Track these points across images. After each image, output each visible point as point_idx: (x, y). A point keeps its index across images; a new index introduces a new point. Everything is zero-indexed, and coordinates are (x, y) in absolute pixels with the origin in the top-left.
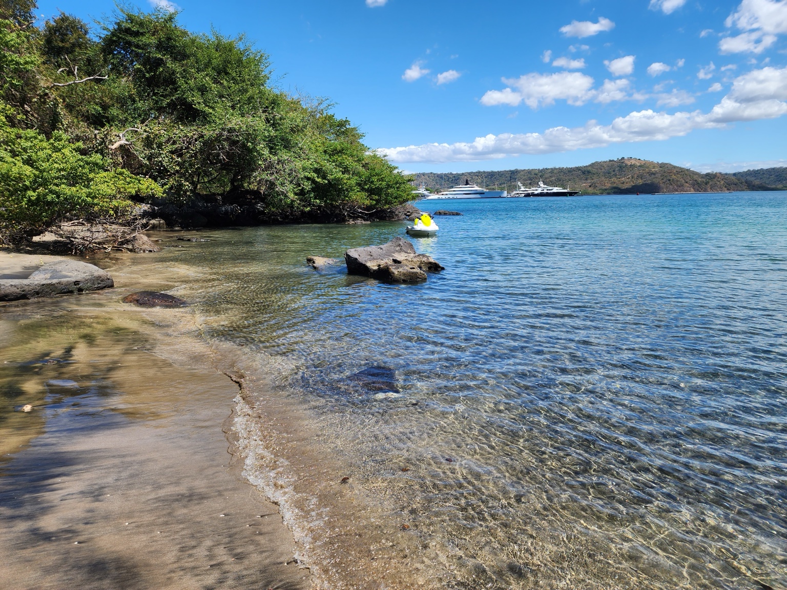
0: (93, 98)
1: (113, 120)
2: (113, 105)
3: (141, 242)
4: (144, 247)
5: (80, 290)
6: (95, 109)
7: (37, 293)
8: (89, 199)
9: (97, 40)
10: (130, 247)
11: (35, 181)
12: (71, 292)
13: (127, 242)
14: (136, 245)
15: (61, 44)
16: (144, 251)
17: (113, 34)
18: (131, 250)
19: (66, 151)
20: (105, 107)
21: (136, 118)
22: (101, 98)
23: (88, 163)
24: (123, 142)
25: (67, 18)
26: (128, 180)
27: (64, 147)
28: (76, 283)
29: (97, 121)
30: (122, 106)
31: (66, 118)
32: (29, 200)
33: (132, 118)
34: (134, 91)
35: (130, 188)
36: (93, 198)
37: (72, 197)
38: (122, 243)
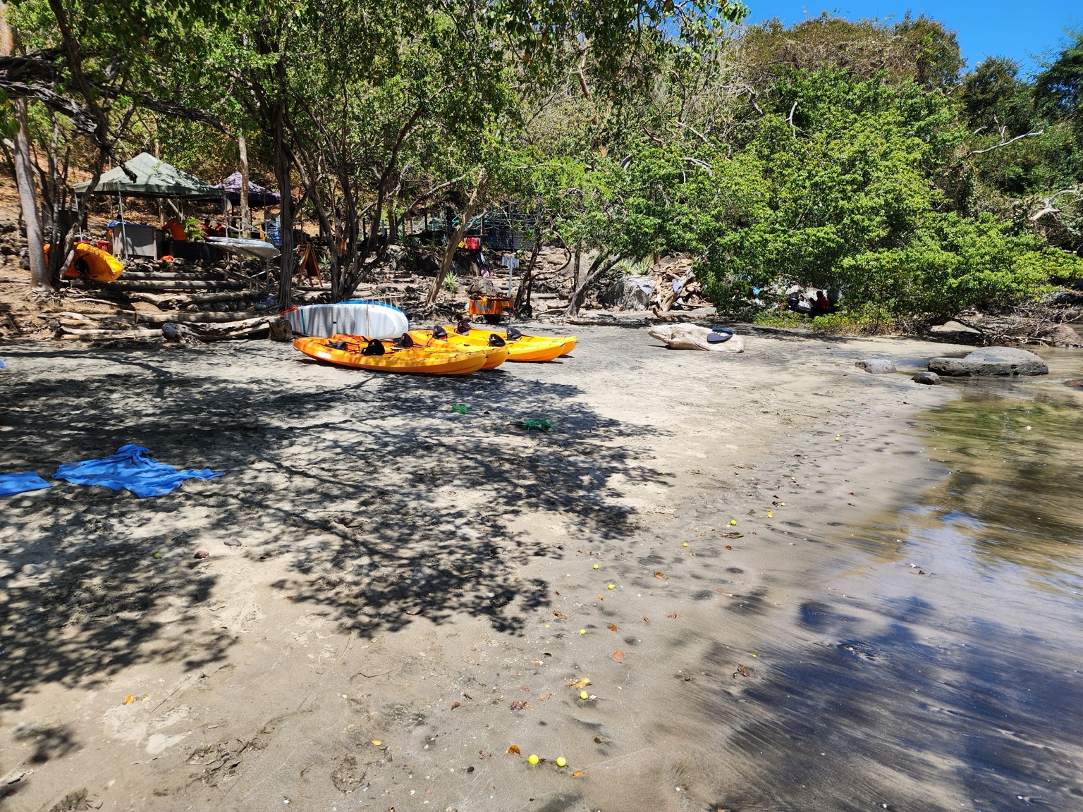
0: (1014, 157)
1: (1036, 181)
2: (1039, 163)
3: (1063, 335)
4: (1068, 340)
5: (1016, 374)
6: (1014, 171)
7: (978, 372)
8: (1014, 285)
9: (1031, 81)
10: (1049, 339)
11: (957, 269)
12: (1007, 374)
13: (1046, 333)
14: (1057, 338)
15: (981, 97)
16: (1067, 345)
17: (1054, 70)
18: (1049, 344)
19: (993, 233)
20: (1027, 167)
21: (1068, 174)
22: (1025, 157)
23: (1017, 245)
24: (1048, 209)
25: (993, 63)
26: (1061, 260)
27: (990, 229)
28: (1013, 366)
29: (1015, 186)
30: (1051, 162)
31: (978, 188)
32: (950, 287)
33: (1064, 174)
34: (1071, 139)
35: (1064, 269)
36: (1019, 284)
37: (997, 282)
38: (1039, 335)
